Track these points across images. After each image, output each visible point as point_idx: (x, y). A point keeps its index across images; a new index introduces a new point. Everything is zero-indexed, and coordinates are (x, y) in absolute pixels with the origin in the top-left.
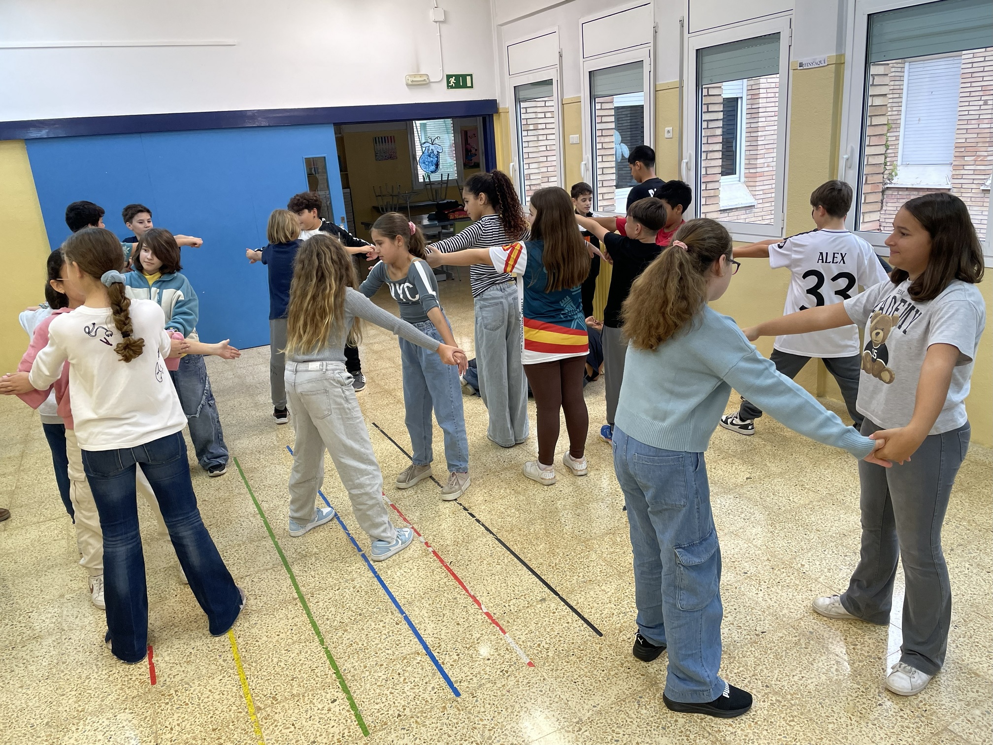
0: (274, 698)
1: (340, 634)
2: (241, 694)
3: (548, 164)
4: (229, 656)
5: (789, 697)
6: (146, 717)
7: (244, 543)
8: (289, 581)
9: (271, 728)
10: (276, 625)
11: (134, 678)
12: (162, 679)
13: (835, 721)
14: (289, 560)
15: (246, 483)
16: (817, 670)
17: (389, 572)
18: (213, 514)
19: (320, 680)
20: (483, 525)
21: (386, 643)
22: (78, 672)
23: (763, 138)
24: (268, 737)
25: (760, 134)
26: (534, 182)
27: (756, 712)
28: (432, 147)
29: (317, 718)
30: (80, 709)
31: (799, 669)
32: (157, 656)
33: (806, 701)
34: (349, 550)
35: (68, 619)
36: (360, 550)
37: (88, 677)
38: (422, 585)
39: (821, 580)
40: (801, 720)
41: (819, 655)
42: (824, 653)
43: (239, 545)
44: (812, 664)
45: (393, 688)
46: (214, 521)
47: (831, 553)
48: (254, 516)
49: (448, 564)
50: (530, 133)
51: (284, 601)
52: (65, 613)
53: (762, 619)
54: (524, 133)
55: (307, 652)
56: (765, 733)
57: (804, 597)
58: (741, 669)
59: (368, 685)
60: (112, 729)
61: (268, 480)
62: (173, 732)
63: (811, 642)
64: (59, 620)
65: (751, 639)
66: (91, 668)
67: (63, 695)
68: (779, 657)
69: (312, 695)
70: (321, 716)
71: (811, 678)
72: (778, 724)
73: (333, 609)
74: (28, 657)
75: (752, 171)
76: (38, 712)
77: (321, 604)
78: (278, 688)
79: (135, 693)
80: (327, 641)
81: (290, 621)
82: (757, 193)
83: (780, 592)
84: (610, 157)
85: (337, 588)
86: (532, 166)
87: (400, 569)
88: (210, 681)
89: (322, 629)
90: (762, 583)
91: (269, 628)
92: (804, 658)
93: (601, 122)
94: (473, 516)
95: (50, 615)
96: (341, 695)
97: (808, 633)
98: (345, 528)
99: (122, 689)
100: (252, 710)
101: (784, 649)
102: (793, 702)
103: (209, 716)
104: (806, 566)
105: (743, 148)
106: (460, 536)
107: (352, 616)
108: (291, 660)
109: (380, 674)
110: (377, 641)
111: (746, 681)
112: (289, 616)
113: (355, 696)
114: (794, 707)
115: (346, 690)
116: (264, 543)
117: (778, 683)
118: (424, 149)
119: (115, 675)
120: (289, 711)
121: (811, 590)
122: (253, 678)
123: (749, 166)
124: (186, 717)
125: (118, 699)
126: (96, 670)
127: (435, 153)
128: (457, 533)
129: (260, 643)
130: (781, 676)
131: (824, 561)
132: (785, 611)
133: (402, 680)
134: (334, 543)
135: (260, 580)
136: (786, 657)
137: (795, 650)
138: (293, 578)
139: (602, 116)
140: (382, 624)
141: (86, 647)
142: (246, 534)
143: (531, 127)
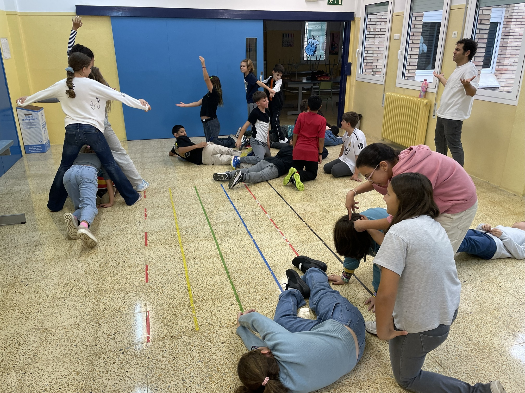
0: (203, 298)
1: (238, 274)
2: (188, 293)
3: (379, 52)
4: (184, 276)
5: (482, 348)
6: (142, 296)
7: (196, 226)
8: (216, 246)
9: (200, 311)
10: (208, 265)
11: (138, 278)
12: (151, 281)
13: (507, 364)
14: (217, 237)
15: (199, 198)
16: (501, 337)
17: (266, 250)
18: (182, 210)
19: (226, 294)
20: (317, 236)
21: (261, 283)
22: (113, 271)
23: (510, 48)
24: (198, 315)
25: (508, 45)
26: (369, 61)
27: (461, 352)
28: (313, 41)
29: (223, 311)
30: (112, 288)
31: (490, 335)
32: (150, 270)
33: (491, 351)
34: (247, 237)
35: (110, 247)
36: (252, 238)
37: (117, 274)
38: (282, 259)
39: (510, 292)
40: (487, 361)
41: (503, 330)
42: (506, 329)
43: (193, 226)
44: (498, 334)
45: (262, 304)
46: (182, 214)
47: (518, 279)
48: (202, 214)
49: (297, 251)
50: (371, 33)
51: (213, 255)
52: (109, 244)
53: (472, 306)
54: (368, 33)
55: (221, 280)
56: (465, 363)
57: (498, 299)
58: (455, 329)
59: (250, 301)
60: (125, 299)
61: (210, 199)
62: (154, 305)
63: (500, 322)
64: (106, 247)
65: (463, 315)
66: (119, 270)
67: (105, 280)
68: (479, 327)
69: (222, 300)
70: (225, 310)
71: (497, 340)
72: (473, 360)
73: (236, 263)
74: (90, 261)
75: (500, 67)
76: (92, 286)
77: (230, 259)
78: (206, 294)
79: (138, 285)
80: (232, 276)
81: (215, 265)
82: (501, 80)
83: (484, 294)
84: (416, 48)
85: (239, 253)
86: (369, 52)
87: (272, 250)
88: (173, 285)
89: (230, 271)
90: (474, 288)
91: (204, 266)
92: (494, 330)
93: (414, 28)
94: (312, 231)
95: (102, 244)
96: (236, 303)
97: (498, 318)
98: (246, 226)
99: (132, 282)
100: (192, 302)
101: (483, 323)
102: (484, 351)
103: (171, 301)
104: (502, 283)
105: (497, 53)
106: (304, 239)
107: (245, 267)
108: (213, 282)
109: (256, 297)
110: (256, 281)
111: (458, 335)
112: (214, 262)
113: (243, 304)
114: (484, 353)
115: (238, 301)
116: (205, 227)
117: (476, 339)
118: (309, 42)
119: (130, 275)
120: (210, 305)
121: (503, 296)
122: (194, 287)
123: (499, 64)
124: (161, 300)
125: (130, 286)
126: (121, 272)
127: (315, 45)
128: (303, 237)
129: (199, 272)
130: (479, 336)
131: (513, 282)
132: (486, 304)
133: (267, 301)
134: (239, 232)
135: (202, 244)
136: (483, 327)
137: (489, 325)
138: (218, 245)
139: (415, 24)
140: (260, 274)
141: (117, 261)
142: (197, 222)
143: (372, 30)
